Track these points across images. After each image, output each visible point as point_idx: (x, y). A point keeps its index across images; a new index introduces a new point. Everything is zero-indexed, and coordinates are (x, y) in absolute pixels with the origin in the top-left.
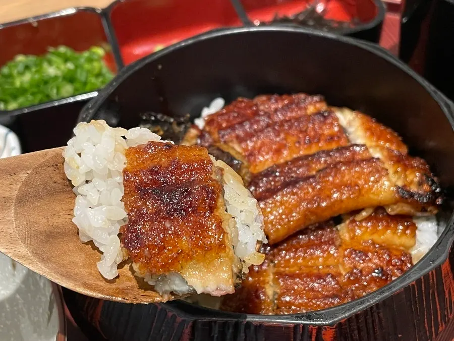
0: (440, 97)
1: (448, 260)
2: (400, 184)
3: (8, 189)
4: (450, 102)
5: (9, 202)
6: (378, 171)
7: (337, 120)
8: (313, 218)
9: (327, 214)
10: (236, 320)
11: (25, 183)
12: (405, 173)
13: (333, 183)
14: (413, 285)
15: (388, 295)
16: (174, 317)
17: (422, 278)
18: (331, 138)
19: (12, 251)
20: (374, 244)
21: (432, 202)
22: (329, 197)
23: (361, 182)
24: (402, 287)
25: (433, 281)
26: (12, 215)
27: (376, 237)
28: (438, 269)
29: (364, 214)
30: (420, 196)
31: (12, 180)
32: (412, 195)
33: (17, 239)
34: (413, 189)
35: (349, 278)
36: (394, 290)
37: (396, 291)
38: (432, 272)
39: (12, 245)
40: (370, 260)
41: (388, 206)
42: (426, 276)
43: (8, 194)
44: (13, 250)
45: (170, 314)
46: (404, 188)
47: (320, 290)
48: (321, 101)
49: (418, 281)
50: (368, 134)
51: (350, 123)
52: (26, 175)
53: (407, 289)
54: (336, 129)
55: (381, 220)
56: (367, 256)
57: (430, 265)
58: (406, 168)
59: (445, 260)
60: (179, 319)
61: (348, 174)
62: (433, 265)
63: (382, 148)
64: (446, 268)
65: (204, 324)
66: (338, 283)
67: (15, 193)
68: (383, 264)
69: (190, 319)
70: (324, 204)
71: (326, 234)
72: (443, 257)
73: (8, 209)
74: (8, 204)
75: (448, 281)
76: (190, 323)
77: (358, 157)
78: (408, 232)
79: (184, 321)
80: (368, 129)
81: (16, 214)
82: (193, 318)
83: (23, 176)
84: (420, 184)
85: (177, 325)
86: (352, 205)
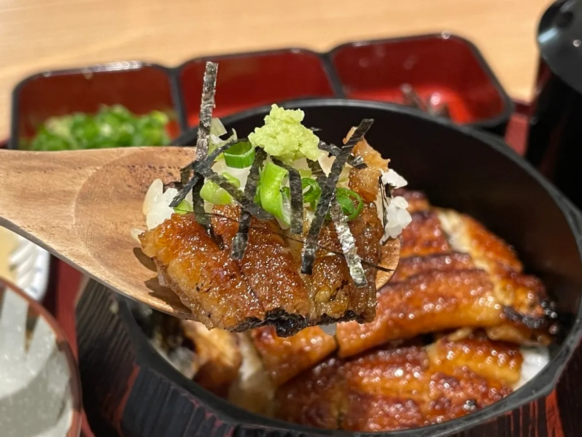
0: (566, 205)
1: (554, 392)
2: (508, 302)
3: (70, 183)
4: (577, 212)
5: (70, 196)
6: (481, 284)
7: (439, 222)
8: (397, 332)
9: (415, 329)
10: (288, 430)
11: (92, 180)
12: (514, 292)
13: (425, 293)
14: (509, 416)
15: (477, 423)
16: (213, 419)
17: (521, 408)
18: (429, 244)
19: (67, 249)
20: (468, 371)
21: (544, 329)
22: (419, 308)
23: (459, 294)
24: (495, 416)
25: (534, 414)
26: (73, 210)
27: (471, 364)
28: (542, 400)
29: (460, 334)
30: (531, 319)
31: (76, 174)
32: (520, 317)
33: (76, 237)
34: (523, 311)
35: (434, 407)
36: (485, 418)
37: (488, 419)
38: (534, 404)
39: (69, 243)
40: (462, 389)
41: (490, 327)
42: (526, 407)
43: (70, 188)
44: (70, 248)
45: (209, 415)
46: (511, 307)
47: (397, 416)
48: (421, 199)
49: (516, 412)
50: (475, 242)
51: (455, 229)
52: (95, 171)
53: (502, 420)
54: (437, 233)
55: (480, 345)
56: (458, 383)
57: (532, 394)
58: (517, 285)
59: (551, 391)
60: (219, 423)
61: (443, 284)
62: (536, 395)
63: (490, 261)
64: (551, 401)
65: (249, 432)
66: (419, 411)
67: (78, 188)
68: (478, 396)
69: (232, 424)
70: (411, 316)
71: (412, 353)
72: (549, 388)
73: (68, 203)
74: (68, 199)
75: (553, 418)
76: (232, 429)
77: (459, 267)
78: (512, 363)
79: (225, 425)
80: (475, 237)
81: (77, 211)
82: (236, 423)
83: (90, 172)
84: (532, 306)
85: (215, 430)
86: (446, 321)
